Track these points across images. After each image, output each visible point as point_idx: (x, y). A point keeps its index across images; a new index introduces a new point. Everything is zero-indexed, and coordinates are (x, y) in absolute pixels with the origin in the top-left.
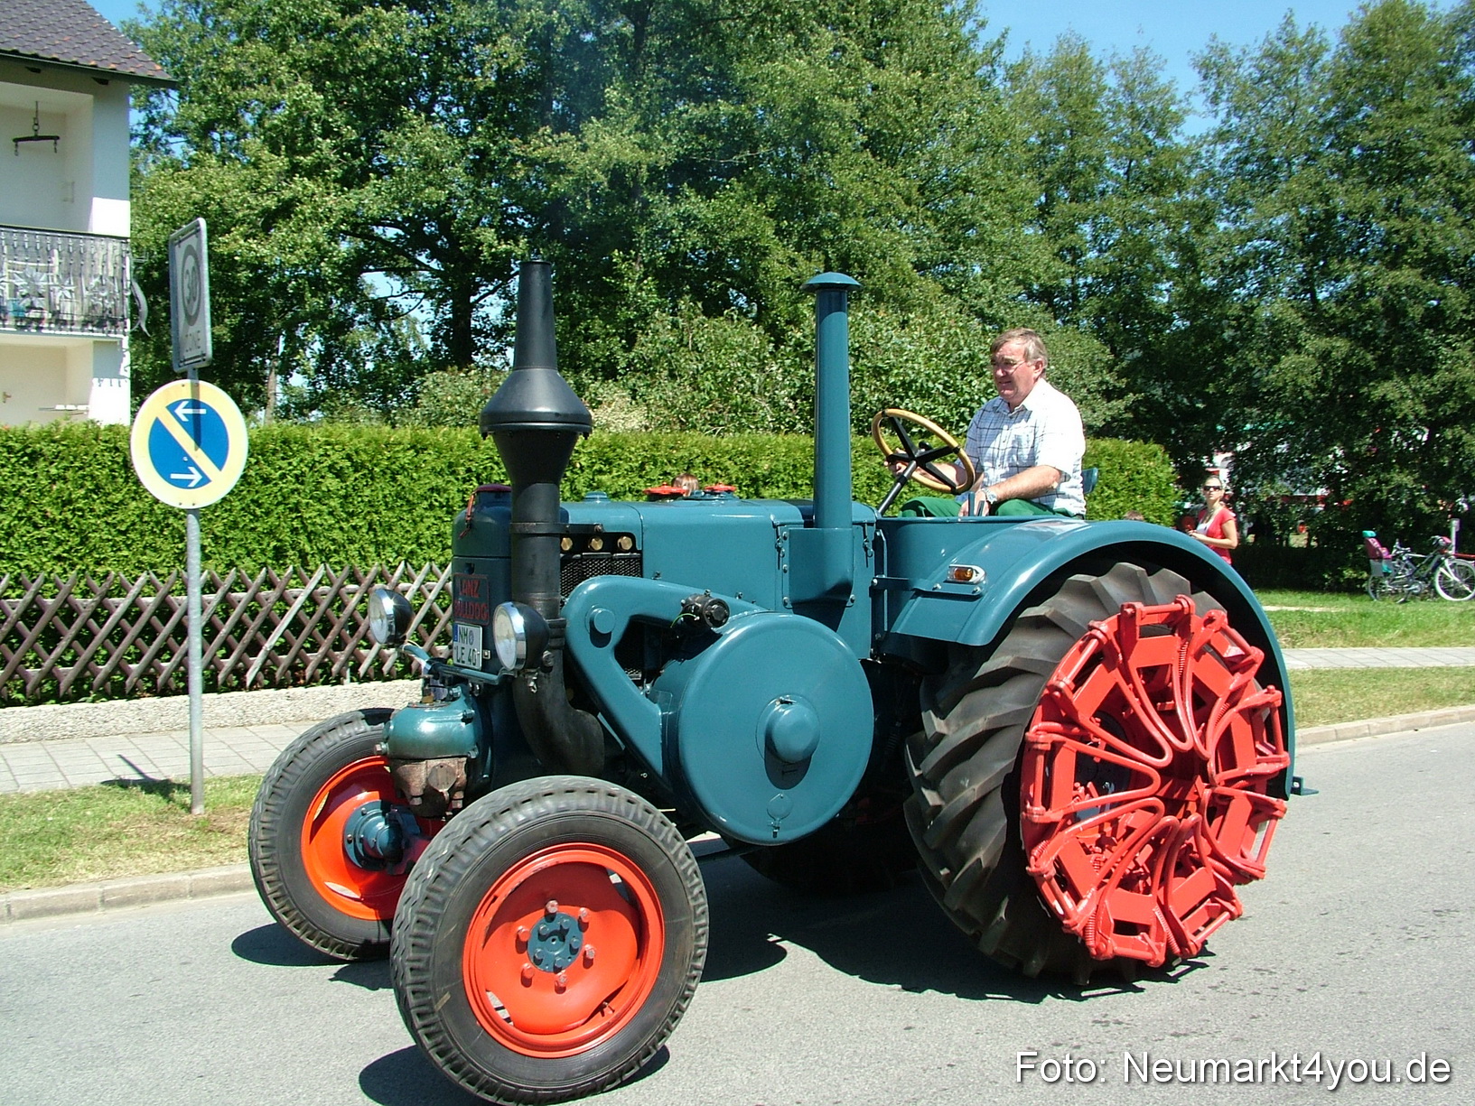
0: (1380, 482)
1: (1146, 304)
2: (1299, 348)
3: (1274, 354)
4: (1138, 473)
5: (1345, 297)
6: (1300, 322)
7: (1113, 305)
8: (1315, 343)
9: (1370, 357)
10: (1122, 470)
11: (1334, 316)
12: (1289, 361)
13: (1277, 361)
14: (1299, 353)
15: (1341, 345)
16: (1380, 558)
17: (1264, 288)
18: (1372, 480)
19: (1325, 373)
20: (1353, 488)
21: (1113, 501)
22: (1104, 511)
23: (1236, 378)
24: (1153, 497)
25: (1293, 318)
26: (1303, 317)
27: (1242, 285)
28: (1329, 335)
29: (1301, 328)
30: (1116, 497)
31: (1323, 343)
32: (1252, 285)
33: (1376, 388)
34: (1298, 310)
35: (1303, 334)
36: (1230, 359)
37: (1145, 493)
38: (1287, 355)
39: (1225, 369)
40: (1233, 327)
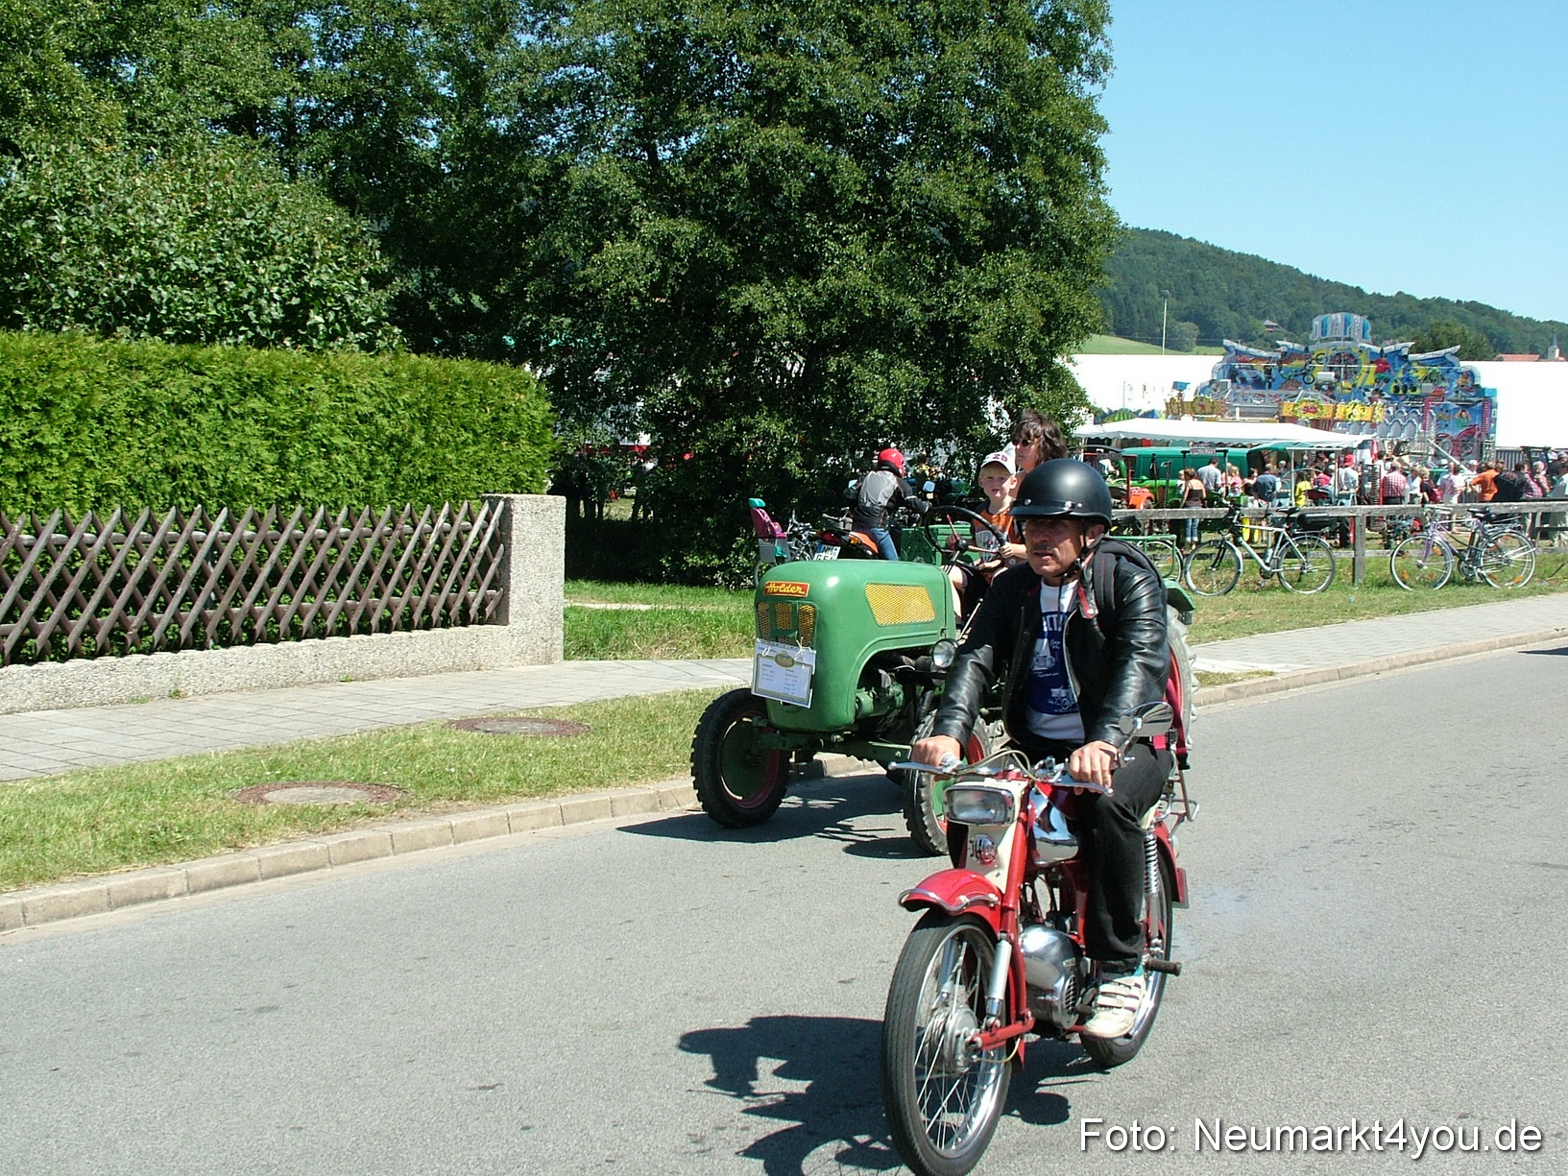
0: (740, 429)
1: (403, 148)
2: (631, 232)
3: (592, 238)
4: (505, 411)
5: (698, 161)
6: (634, 192)
7: (355, 146)
8: (655, 225)
9: (727, 249)
10: (483, 403)
11: (682, 187)
12: (616, 249)
13: (598, 248)
14: (630, 238)
15: (688, 230)
16: (772, 537)
17: (584, 136)
18: (729, 424)
19: (664, 270)
20: (704, 436)
21: (471, 449)
22: (459, 463)
23: (541, 268)
24: (525, 446)
25: (624, 186)
26: (638, 185)
27: (550, 129)
28: (673, 214)
29: (635, 202)
30: (475, 443)
31: (663, 225)
32: (565, 131)
33: (736, 295)
34: (632, 173)
35: (637, 211)
36: (531, 242)
37: (513, 438)
38: (612, 240)
39: (522, 255)
40: (535, 194)
